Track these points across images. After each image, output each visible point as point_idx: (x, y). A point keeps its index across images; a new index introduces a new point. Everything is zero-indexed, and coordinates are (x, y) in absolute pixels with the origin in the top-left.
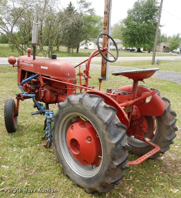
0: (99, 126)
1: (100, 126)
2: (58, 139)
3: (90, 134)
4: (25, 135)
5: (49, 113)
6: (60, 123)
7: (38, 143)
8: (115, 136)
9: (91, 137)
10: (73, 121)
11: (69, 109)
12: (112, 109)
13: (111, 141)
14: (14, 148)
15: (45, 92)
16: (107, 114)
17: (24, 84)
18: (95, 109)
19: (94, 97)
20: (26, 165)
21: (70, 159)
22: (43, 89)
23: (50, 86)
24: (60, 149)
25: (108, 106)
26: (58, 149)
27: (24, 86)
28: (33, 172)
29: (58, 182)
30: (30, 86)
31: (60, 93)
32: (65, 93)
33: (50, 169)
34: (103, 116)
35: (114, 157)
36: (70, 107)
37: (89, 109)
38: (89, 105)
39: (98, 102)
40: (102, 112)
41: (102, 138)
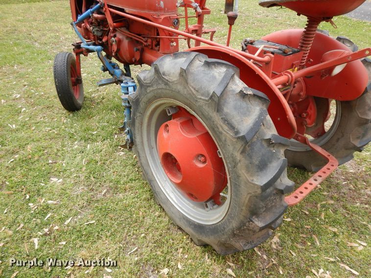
0: (225, 141)
1: (228, 142)
2: (142, 142)
3: (204, 149)
4: (94, 118)
5: (128, 85)
6: (143, 114)
7: (116, 134)
8: (262, 166)
9: (205, 155)
10: (169, 113)
11: (160, 91)
12: (258, 100)
13: (251, 178)
14: (76, 143)
15: (119, 42)
16: (246, 113)
17: (83, 24)
18: (216, 99)
19: (216, 65)
20: (92, 178)
21: (165, 179)
22: (115, 36)
23: (128, 28)
24: (147, 160)
25: (250, 92)
26: (143, 161)
27: (82, 28)
28: (103, 193)
29: (144, 218)
30: (93, 29)
31: (146, 46)
32: (156, 46)
33: (131, 188)
34: (236, 119)
35: (256, 209)
36: (160, 87)
37: (202, 98)
38: (203, 87)
39: (225, 82)
40: (235, 108)
41: (230, 166)
